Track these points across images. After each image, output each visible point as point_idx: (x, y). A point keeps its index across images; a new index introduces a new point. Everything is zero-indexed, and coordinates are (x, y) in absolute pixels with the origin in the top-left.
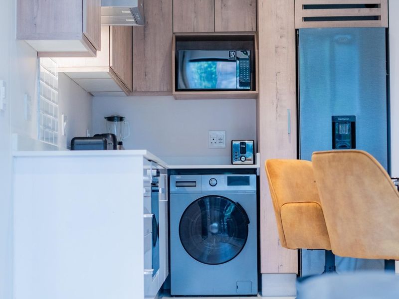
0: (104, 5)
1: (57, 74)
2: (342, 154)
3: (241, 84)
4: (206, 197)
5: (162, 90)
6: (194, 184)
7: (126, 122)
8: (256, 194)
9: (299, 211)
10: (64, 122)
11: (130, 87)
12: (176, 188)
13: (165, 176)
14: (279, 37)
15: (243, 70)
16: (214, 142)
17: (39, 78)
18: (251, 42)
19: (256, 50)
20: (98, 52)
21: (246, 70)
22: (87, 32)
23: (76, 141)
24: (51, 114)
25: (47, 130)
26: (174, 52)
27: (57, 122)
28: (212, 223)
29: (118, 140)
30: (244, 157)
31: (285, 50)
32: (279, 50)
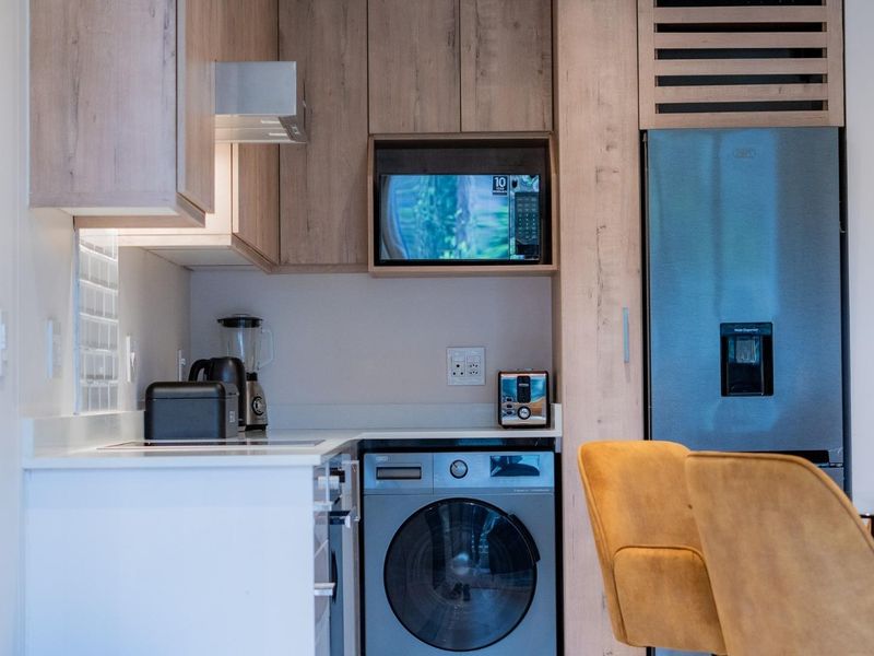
0: (221, 110)
1: (115, 251)
2: (754, 462)
3: (520, 249)
4: (442, 502)
5: (345, 261)
6: (416, 473)
7: (264, 328)
8: (553, 494)
9: (655, 565)
10: (132, 351)
11: (273, 257)
12: (378, 482)
13: (355, 465)
14: (604, 149)
15: (524, 218)
16: (459, 371)
17: (77, 273)
18: (540, 151)
19: (553, 175)
20: (208, 216)
21: (530, 217)
22: (187, 188)
23: (157, 391)
24: (104, 346)
25: (96, 383)
26: (370, 179)
27: (117, 359)
28: (454, 554)
29: (248, 369)
30: (525, 410)
31: (616, 178)
32: (603, 176)
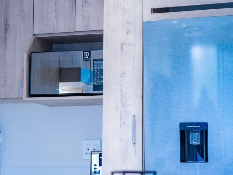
3: (95, 87)
15: (97, 72)
16: (88, 152)
31: (131, 48)
32: (125, 47)
